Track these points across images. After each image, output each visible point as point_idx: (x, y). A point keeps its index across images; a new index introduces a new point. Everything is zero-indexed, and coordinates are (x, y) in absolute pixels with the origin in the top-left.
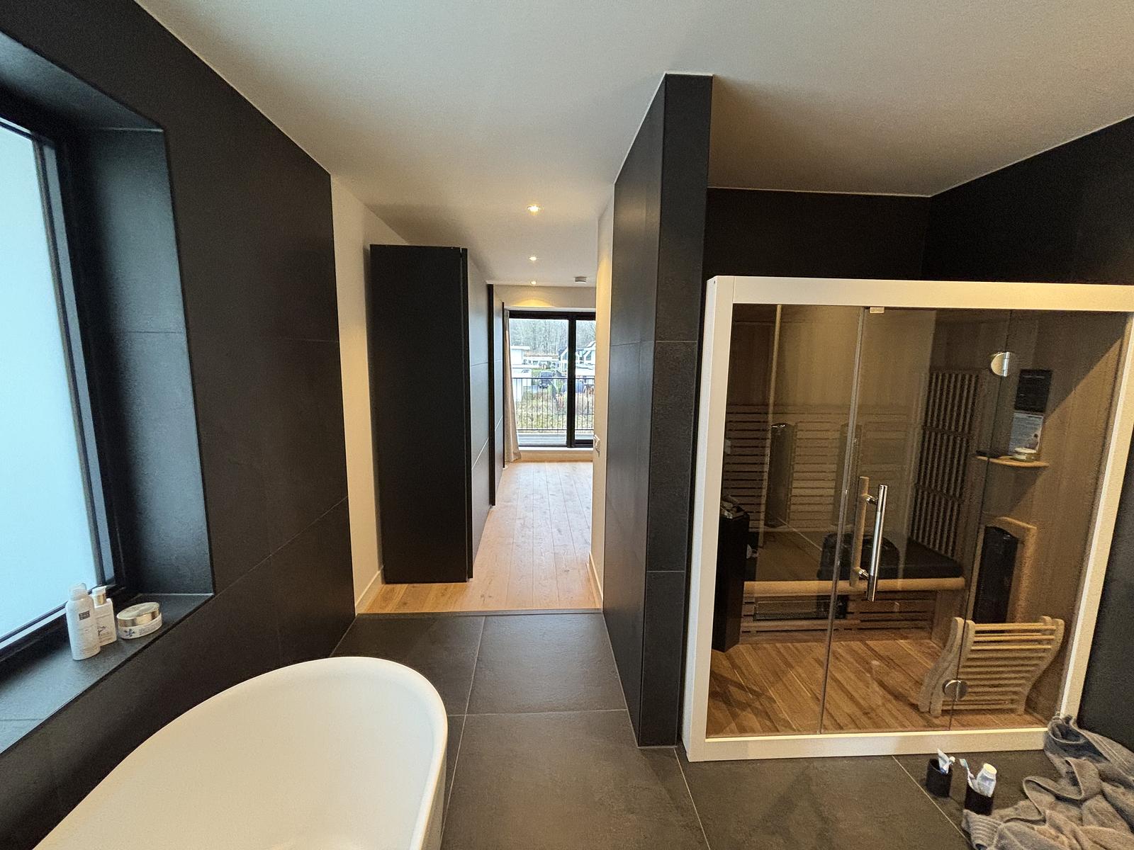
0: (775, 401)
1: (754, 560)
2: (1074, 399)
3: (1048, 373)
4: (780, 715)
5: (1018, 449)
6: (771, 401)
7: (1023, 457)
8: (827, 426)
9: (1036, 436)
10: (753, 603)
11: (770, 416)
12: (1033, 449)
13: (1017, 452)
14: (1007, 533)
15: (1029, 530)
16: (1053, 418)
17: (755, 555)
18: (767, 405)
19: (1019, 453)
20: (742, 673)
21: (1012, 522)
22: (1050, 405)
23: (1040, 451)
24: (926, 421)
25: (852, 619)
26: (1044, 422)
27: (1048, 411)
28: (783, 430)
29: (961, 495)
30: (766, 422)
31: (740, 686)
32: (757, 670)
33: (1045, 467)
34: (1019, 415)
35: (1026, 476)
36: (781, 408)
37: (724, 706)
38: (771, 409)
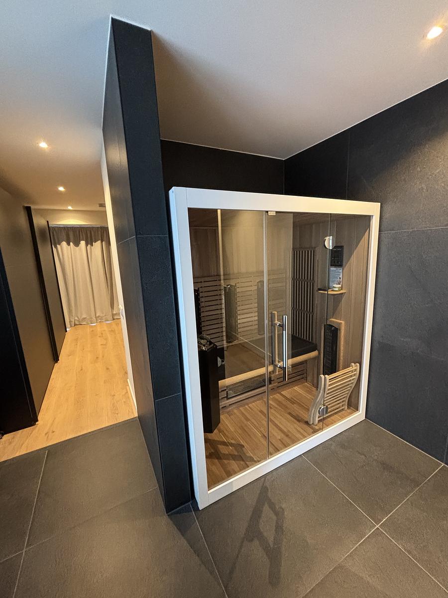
0: (224, 273)
1: (223, 366)
2: (354, 259)
3: (342, 247)
4: (248, 455)
5: (335, 286)
6: (222, 273)
7: (337, 289)
8: (250, 284)
9: (340, 278)
10: (225, 390)
11: (222, 281)
12: (340, 284)
13: (334, 287)
14: (333, 326)
15: (341, 323)
16: (346, 268)
17: (223, 363)
18: (220, 276)
19: (335, 287)
20: (225, 435)
21: (334, 320)
22: (344, 264)
23: (342, 285)
24: (294, 276)
25: (274, 383)
26: (343, 271)
27: (344, 265)
28: (229, 288)
29: (312, 311)
30: (220, 285)
31: (224, 443)
32: (232, 429)
33: (345, 293)
34: (332, 269)
35: (338, 298)
36: (227, 276)
37: (216, 461)
38: (222, 277)
